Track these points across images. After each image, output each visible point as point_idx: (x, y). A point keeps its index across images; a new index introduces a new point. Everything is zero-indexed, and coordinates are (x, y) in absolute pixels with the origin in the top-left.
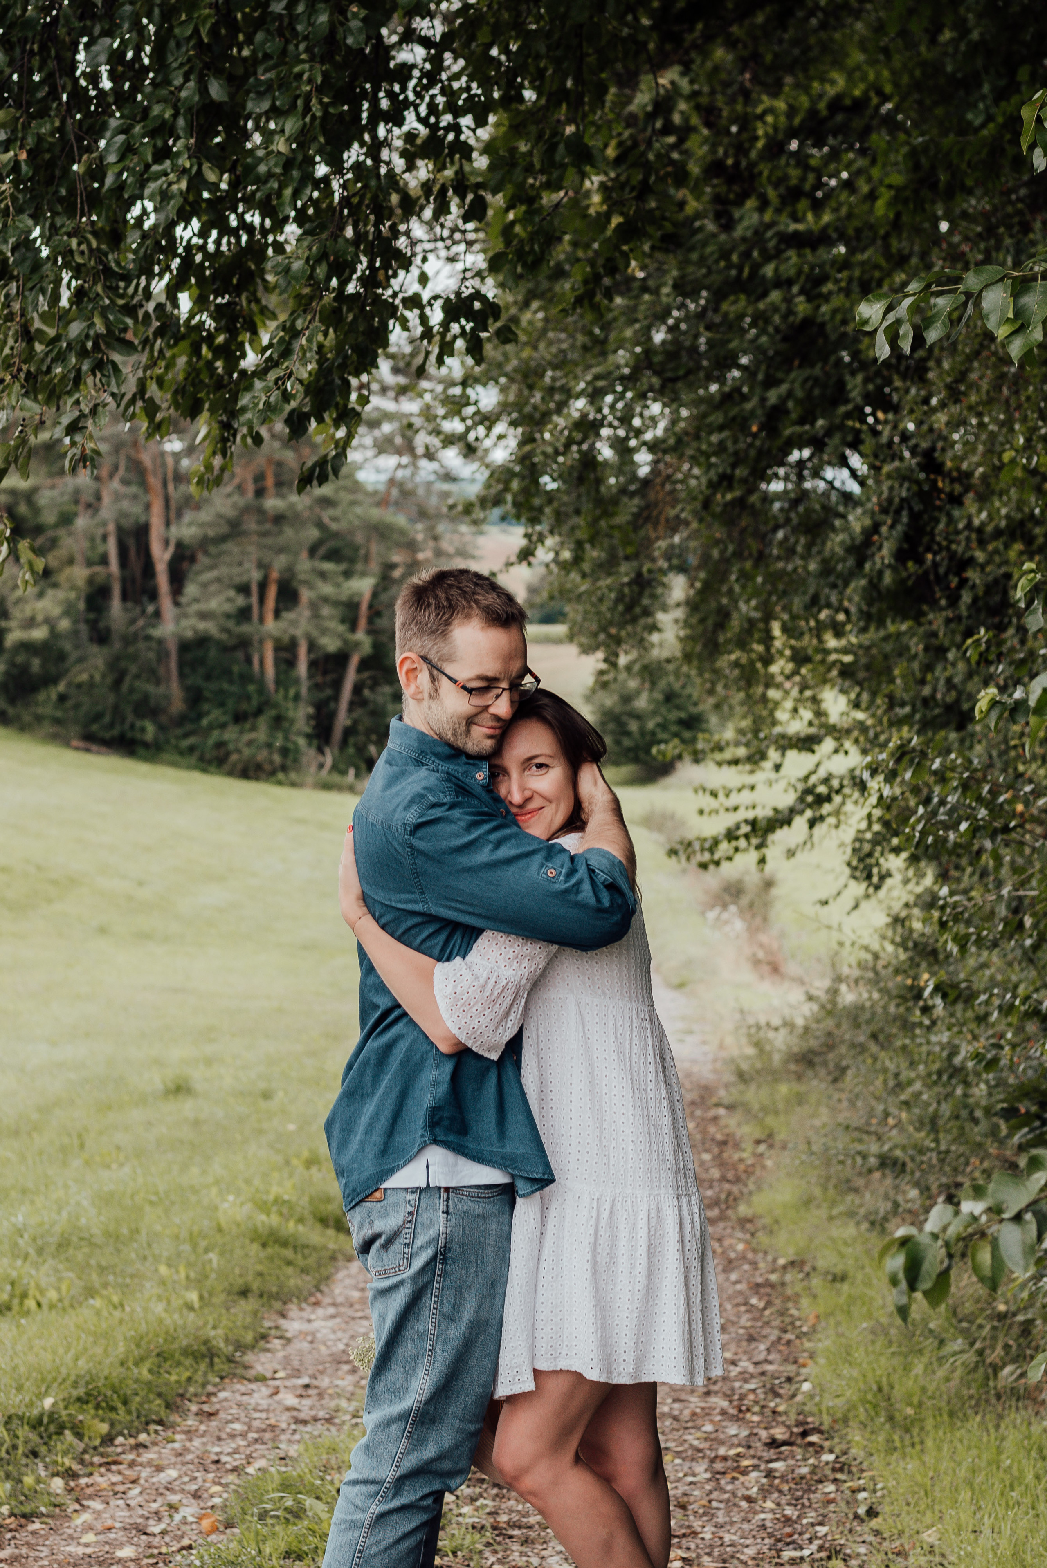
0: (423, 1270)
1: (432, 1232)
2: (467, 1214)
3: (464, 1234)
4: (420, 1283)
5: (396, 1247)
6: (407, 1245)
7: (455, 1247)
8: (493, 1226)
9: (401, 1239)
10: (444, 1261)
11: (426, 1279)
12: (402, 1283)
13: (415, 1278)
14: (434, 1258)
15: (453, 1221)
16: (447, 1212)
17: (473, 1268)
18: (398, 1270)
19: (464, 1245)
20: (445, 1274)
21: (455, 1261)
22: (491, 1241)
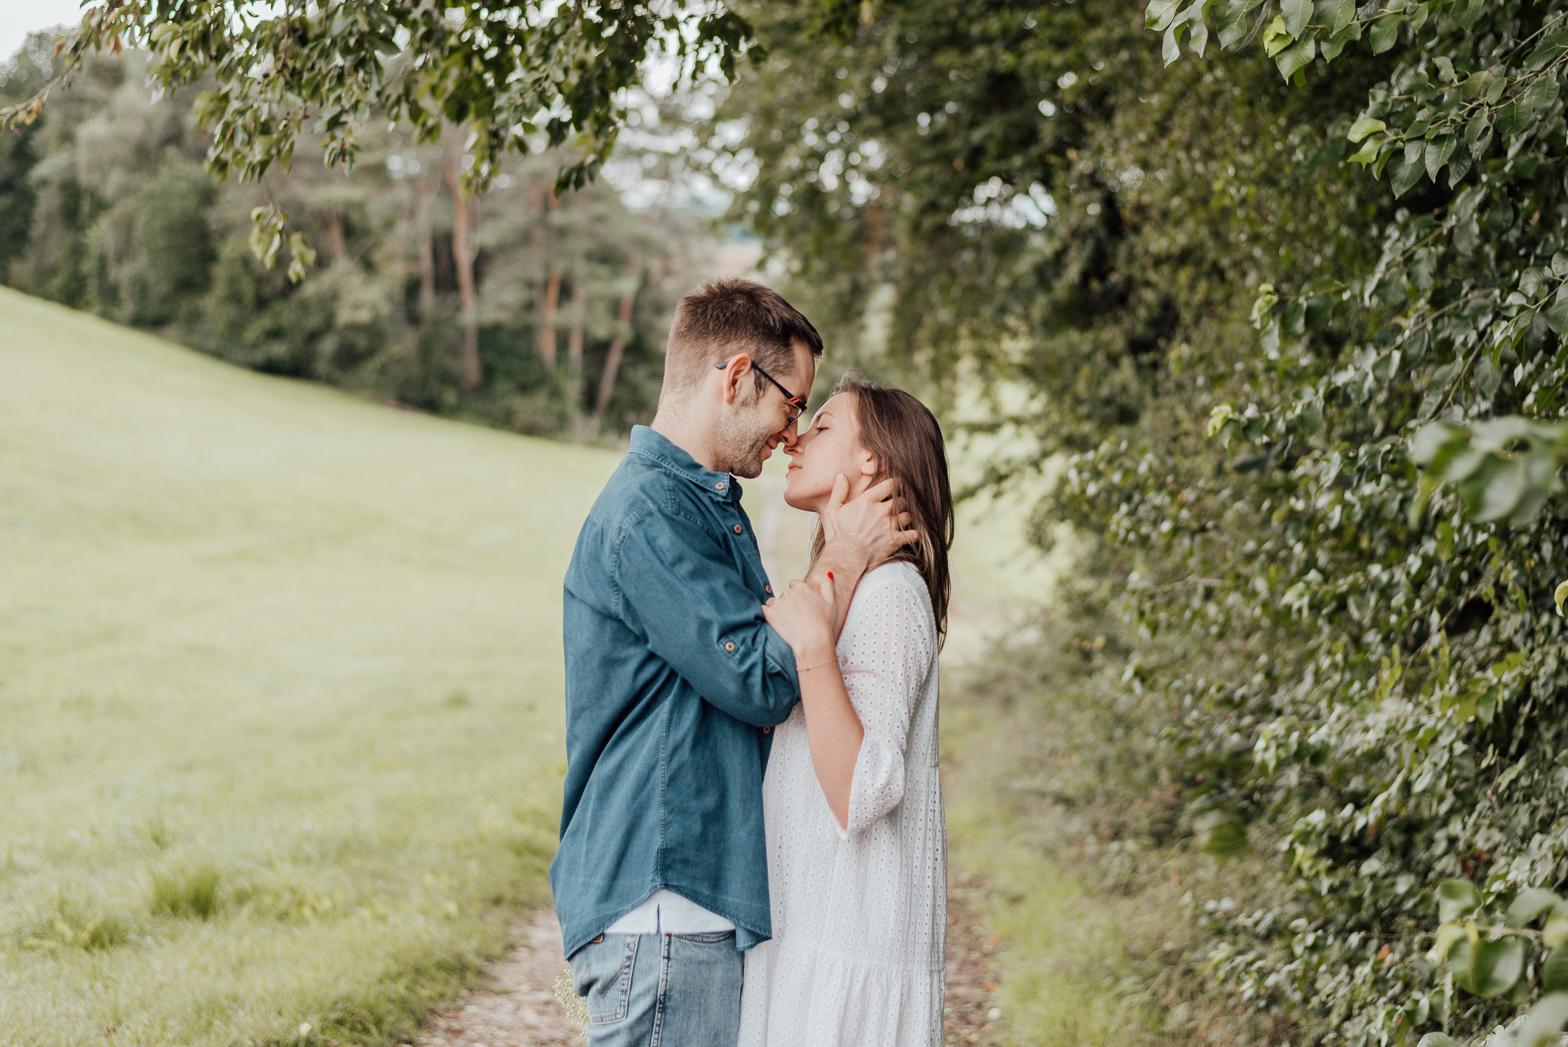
0: (640, 1020)
1: (651, 979)
2: (690, 961)
3: (685, 982)
4: (637, 1032)
5: (613, 993)
6: (624, 992)
7: (675, 995)
8: (718, 973)
9: (618, 986)
10: (663, 1010)
11: (643, 1028)
12: (617, 1032)
13: (631, 1028)
14: (654, 1006)
15: (675, 967)
16: (668, 958)
17: (695, 1019)
18: (615, 1018)
19: (685, 994)
20: (664, 1024)
21: (675, 1010)
22: (716, 989)
